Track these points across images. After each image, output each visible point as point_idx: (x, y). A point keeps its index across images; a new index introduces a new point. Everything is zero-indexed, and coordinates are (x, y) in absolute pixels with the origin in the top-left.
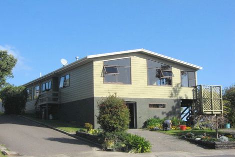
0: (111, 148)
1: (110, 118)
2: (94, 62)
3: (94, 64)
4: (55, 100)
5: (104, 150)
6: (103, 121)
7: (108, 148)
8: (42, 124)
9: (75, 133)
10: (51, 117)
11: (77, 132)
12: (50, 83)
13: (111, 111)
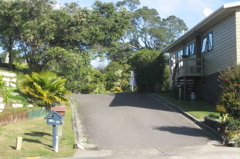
0: (233, 142)
1: (236, 98)
2: (237, 13)
3: (237, 16)
4: (199, 70)
5: (224, 146)
6: (225, 102)
7: (230, 142)
8: (173, 107)
9: (203, 120)
10: (193, 96)
11: (205, 118)
12: (193, 45)
13: (237, 87)
